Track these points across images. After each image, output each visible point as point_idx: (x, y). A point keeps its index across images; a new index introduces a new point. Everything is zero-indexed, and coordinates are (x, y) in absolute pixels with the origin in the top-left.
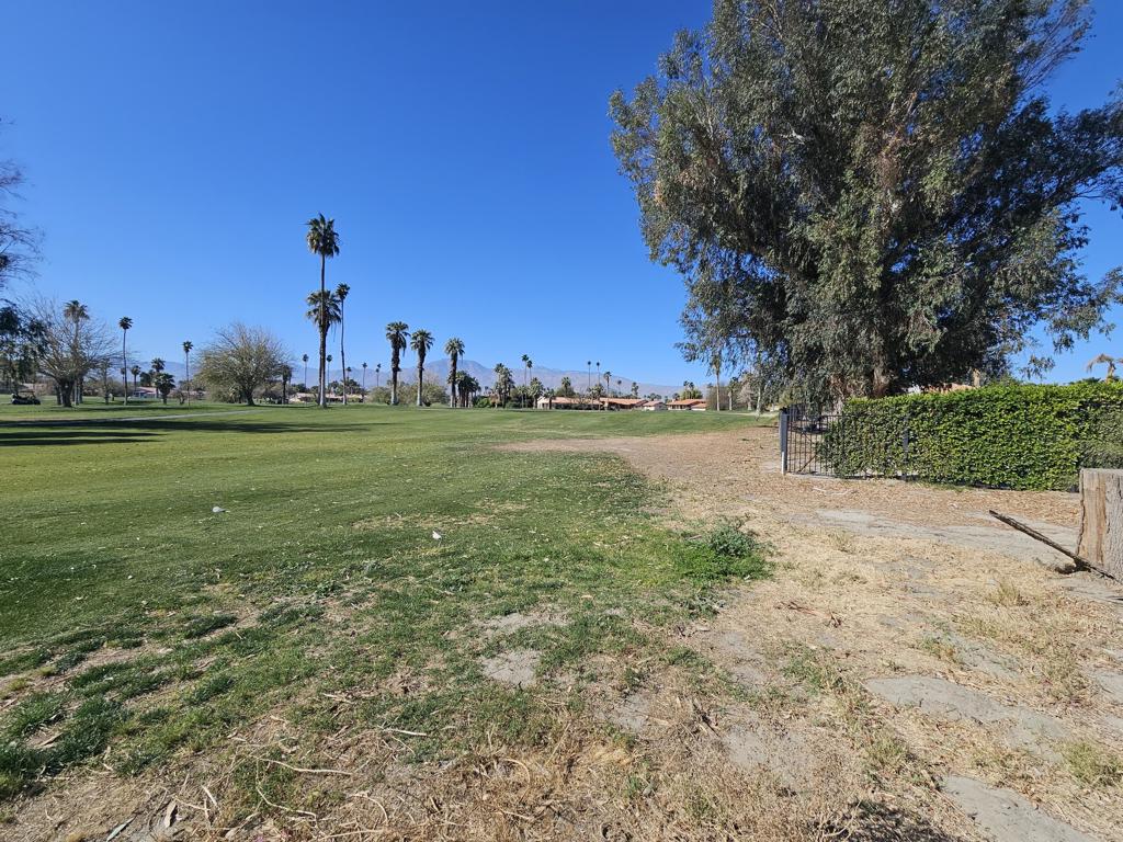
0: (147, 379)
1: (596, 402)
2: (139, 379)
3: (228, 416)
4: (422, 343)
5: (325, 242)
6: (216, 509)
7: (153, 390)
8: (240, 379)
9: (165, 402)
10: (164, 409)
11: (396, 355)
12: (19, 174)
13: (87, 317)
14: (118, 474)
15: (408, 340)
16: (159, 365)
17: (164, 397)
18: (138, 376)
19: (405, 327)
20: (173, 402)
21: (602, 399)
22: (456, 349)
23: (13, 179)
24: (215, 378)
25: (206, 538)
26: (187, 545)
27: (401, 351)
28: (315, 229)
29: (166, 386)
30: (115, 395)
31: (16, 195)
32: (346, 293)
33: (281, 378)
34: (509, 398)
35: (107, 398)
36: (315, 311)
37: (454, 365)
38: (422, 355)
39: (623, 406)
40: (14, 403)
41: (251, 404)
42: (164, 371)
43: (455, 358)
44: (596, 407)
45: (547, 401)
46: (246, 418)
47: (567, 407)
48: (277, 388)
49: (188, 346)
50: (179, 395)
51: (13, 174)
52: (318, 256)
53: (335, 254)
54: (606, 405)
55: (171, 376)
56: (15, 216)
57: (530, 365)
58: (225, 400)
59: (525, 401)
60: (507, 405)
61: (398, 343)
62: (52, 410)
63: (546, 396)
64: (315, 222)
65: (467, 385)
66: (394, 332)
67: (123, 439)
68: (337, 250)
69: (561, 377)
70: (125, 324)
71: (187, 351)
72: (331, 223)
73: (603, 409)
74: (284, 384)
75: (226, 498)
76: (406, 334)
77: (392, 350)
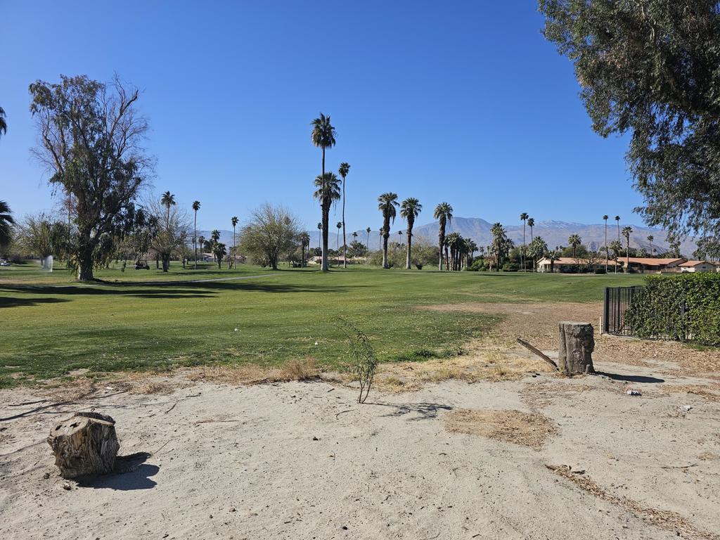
0: (209, 246)
1: (612, 263)
2: (203, 246)
3: (257, 279)
4: (411, 210)
5: (325, 137)
6: (236, 330)
7: (212, 255)
8: (267, 249)
9: (220, 267)
10: (219, 273)
11: (387, 223)
12: (146, 124)
13: (174, 203)
14: (198, 315)
15: (398, 209)
16: (216, 235)
17: (219, 261)
18: (203, 244)
19: (395, 197)
20: (225, 267)
21: (620, 259)
22: (444, 213)
23: (144, 127)
24: (251, 249)
25: (230, 338)
26: (223, 339)
27: (391, 219)
28: (317, 127)
29: (220, 252)
30: (189, 260)
31: (145, 138)
32: (347, 171)
33: (300, 244)
34: (507, 259)
35: (184, 262)
36: (320, 191)
37: (443, 229)
38: (411, 222)
39: (649, 267)
40: (137, 268)
41: (275, 269)
42: (219, 241)
43: (443, 222)
44: (611, 269)
45: (548, 262)
46: (268, 280)
47: (573, 269)
48: (298, 252)
49: (235, 221)
50: (229, 260)
51: (143, 125)
52: (320, 148)
53: (333, 145)
54: (626, 265)
55: (224, 245)
56: (144, 150)
57: (531, 223)
58: (259, 263)
59: (524, 262)
60: (505, 267)
61: (389, 212)
62: (158, 274)
63: (547, 257)
64: (318, 121)
65: (460, 247)
66: (385, 203)
67: (199, 295)
68: (334, 141)
69: (568, 235)
70: (196, 206)
71: (234, 225)
72: (328, 119)
73: (622, 271)
74: (303, 249)
75: (241, 326)
76: (396, 203)
77: (384, 219)
